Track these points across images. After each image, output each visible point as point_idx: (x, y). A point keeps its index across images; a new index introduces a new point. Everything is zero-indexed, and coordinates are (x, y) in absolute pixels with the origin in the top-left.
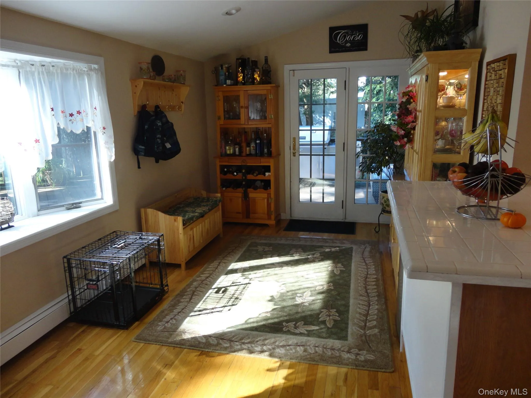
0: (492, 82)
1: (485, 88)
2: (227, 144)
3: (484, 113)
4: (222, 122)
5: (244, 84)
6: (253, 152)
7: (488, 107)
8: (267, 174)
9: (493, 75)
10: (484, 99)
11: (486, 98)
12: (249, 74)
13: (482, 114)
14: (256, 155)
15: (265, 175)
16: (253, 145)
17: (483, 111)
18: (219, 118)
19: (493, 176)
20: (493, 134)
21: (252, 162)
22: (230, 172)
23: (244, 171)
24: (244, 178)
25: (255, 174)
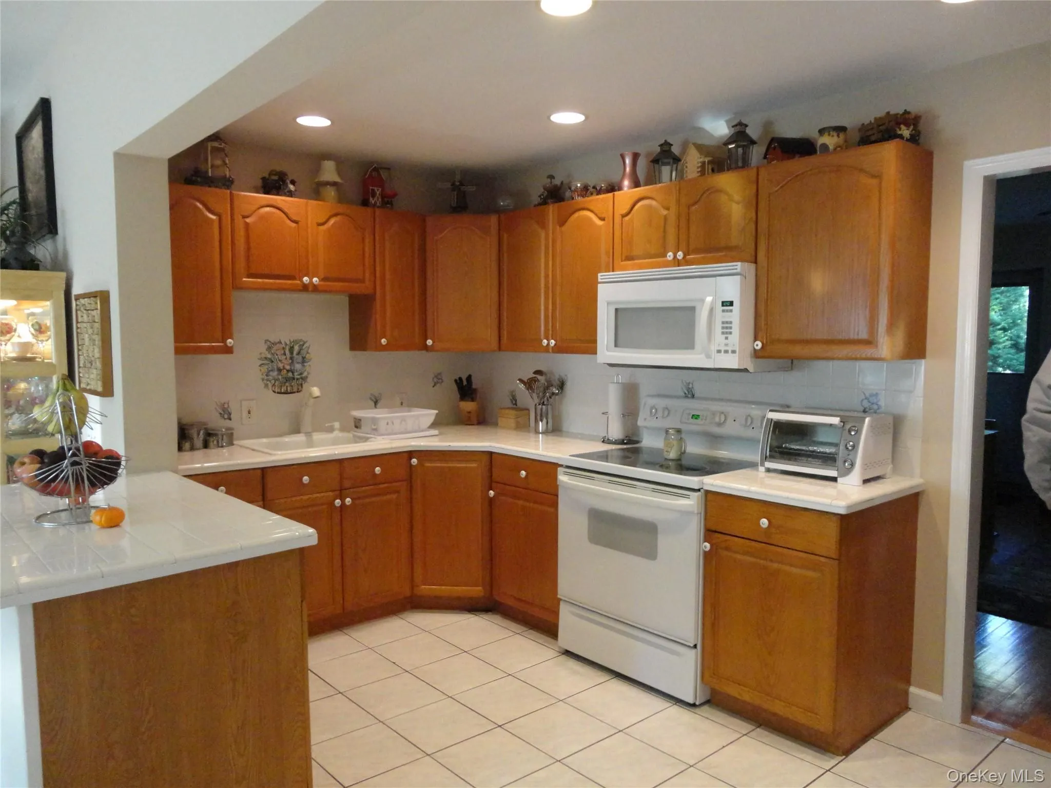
0: (85, 325)
1: (77, 333)
3: (81, 370)
7: (85, 362)
9: (85, 316)
10: (79, 350)
11: (80, 348)
13: (79, 372)
17: (79, 367)
19: (74, 464)
20: (66, 408)
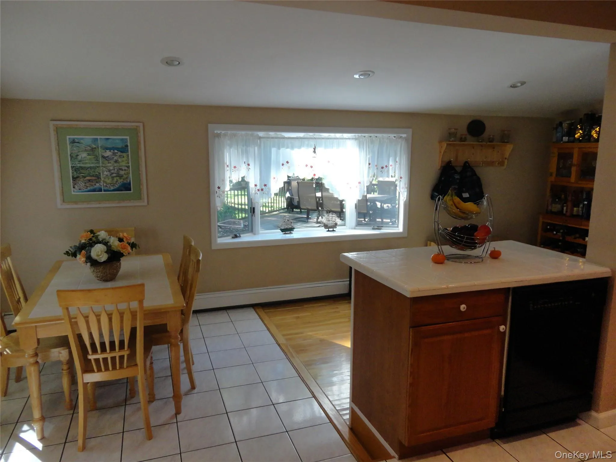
2: (554, 201)
5: (580, 141)
6: (581, 213)
8: (587, 238)
12: (586, 131)
14: (582, 217)
15: (584, 239)
16: (581, 206)
18: (551, 175)
21: (572, 224)
22: (551, 230)
23: (561, 231)
24: (561, 238)
25: (573, 237)
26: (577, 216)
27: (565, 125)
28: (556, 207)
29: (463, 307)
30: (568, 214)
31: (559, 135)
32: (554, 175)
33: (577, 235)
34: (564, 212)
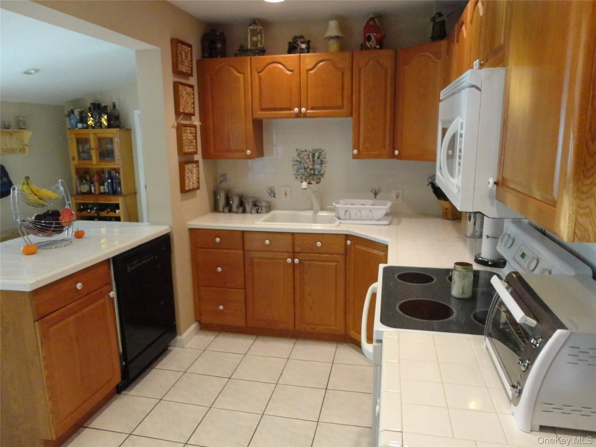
2: (81, 183)
4: (76, 162)
5: (93, 128)
6: (107, 191)
8: (117, 211)
12: (96, 119)
14: (108, 194)
15: (115, 212)
16: (106, 184)
18: (74, 159)
21: (102, 201)
22: (85, 209)
23: (95, 208)
24: (96, 215)
25: (106, 212)
26: (104, 193)
27: (76, 112)
28: (85, 188)
29: (79, 286)
30: (97, 192)
31: (73, 121)
32: (77, 158)
33: (109, 210)
34: (93, 191)
